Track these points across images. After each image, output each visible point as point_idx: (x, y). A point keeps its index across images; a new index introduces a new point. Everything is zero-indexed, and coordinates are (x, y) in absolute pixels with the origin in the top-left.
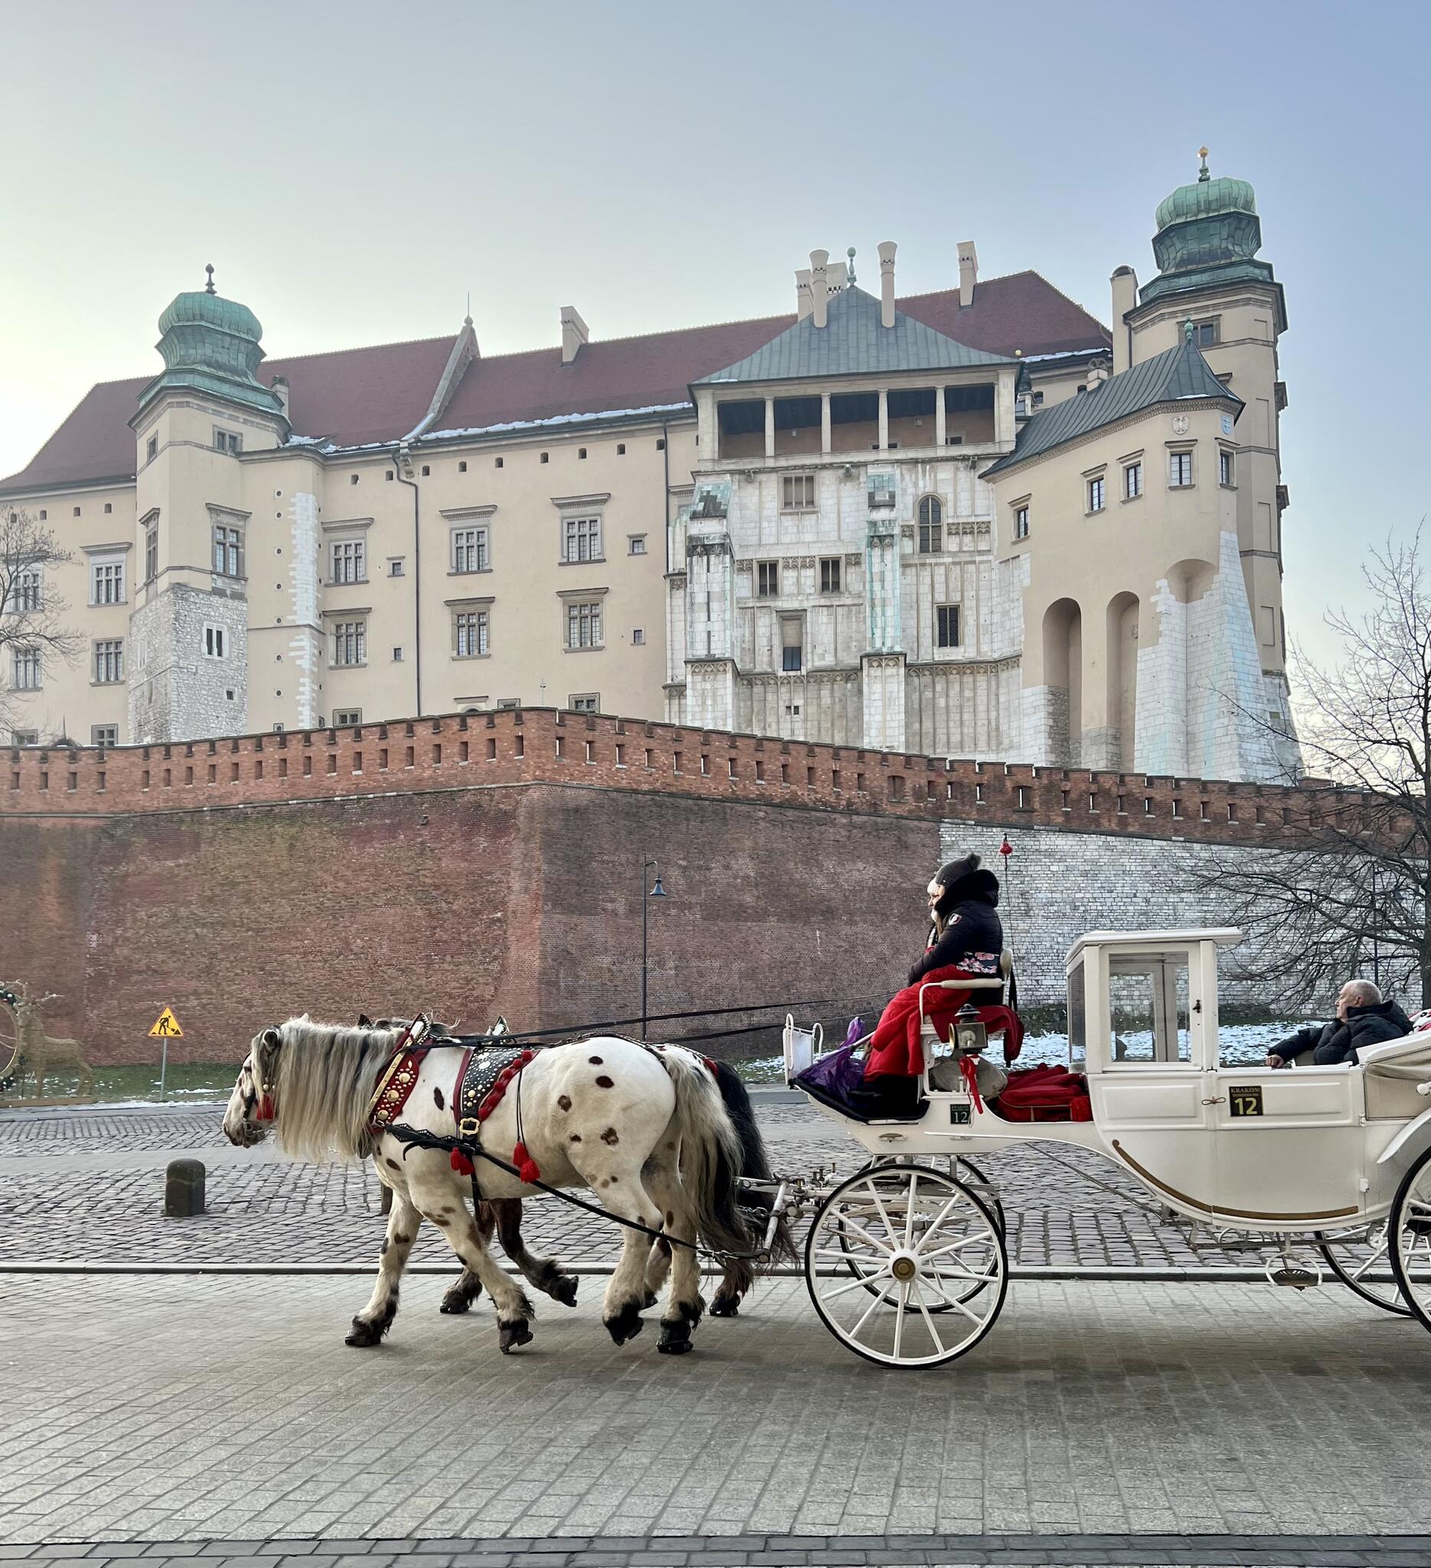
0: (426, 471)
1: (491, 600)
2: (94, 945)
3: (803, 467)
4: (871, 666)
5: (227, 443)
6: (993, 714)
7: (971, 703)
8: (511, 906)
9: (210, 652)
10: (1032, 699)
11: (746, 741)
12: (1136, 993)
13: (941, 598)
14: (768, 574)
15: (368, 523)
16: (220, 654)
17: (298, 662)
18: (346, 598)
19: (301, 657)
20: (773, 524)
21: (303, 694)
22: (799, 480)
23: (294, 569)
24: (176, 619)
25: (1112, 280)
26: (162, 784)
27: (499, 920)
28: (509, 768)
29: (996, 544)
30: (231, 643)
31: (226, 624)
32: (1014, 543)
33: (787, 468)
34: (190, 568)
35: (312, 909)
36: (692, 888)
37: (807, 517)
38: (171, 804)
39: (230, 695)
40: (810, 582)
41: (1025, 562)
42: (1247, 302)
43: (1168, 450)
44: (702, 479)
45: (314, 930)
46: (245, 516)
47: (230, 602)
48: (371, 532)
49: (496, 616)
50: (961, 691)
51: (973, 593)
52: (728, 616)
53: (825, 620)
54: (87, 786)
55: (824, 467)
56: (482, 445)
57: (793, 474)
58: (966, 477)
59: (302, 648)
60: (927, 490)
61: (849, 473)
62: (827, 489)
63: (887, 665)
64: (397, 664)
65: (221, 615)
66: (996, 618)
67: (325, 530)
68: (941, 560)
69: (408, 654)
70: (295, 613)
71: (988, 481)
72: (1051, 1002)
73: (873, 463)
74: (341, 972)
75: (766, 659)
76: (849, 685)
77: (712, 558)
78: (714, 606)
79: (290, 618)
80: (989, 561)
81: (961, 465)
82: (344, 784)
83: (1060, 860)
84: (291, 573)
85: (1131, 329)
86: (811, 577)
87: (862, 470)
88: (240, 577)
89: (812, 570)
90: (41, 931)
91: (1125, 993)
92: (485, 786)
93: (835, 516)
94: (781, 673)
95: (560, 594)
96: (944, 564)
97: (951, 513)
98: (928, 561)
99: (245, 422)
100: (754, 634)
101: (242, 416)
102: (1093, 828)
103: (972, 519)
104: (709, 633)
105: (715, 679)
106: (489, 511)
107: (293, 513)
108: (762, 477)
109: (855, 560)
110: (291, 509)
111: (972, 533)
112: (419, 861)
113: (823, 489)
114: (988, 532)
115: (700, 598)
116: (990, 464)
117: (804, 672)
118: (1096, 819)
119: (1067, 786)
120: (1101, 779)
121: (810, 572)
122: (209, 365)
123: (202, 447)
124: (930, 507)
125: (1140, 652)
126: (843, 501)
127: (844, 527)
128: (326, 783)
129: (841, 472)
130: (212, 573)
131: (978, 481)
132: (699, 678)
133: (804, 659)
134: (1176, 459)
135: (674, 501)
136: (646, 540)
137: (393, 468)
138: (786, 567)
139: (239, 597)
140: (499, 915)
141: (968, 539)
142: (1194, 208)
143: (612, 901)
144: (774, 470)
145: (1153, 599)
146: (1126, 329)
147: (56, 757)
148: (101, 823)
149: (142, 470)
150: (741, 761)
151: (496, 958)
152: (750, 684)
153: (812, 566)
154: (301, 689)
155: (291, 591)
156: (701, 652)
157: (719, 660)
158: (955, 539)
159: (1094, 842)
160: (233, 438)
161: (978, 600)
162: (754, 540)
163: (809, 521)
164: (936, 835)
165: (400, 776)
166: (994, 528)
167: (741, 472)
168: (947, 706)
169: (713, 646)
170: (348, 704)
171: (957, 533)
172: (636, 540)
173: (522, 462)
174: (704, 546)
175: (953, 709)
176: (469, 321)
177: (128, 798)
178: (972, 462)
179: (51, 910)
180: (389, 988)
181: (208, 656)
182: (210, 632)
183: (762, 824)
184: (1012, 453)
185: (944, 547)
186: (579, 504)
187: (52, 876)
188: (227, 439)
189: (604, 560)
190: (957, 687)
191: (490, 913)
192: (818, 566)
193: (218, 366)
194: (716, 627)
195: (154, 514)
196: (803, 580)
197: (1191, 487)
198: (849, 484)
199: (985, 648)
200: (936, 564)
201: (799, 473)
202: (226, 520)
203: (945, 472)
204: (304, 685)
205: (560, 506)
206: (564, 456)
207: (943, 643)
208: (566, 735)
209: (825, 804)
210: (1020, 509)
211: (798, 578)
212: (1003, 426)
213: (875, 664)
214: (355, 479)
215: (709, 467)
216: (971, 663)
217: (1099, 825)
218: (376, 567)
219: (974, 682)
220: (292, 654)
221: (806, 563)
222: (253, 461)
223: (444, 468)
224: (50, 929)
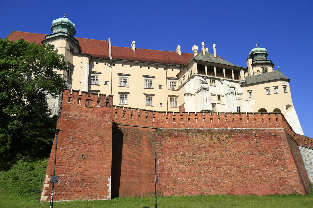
0: (114, 65)
1: (128, 93)
3: (213, 78)
13: (237, 105)
15: (100, 73)
18: (93, 88)
26: (173, 121)
27: (282, 159)
29: (245, 97)
32: (250, 98)
33: (210, 78)
37: (214, 87)
38: (176, 127)
41: (252, 101)
43: (283, 87)
46: (73, 66)
47: (69, 84)
49: (129, 97)
53: (219, 106)
55: (216, 79)
58: (238, 85)
61: (221, 81)
62: (217, 82)
67: (90, 72)
73: (224, 80)
74: (242, 171)
78: (207, 100)
80: (244, 100)
84: (84, 80)
85: (252, 67)
88: (71, 79)
92: (269, 128)
93: (219, 88)
95: (144, 94)
96: (237, 99)
97: (237, 91)
99: (74, 46)
103: (240, 92)
104: (207, 105)
106: (129, 75)
109: (223, 96)
110: (85, 67)
115: (205, 98)
123: (67, 49)
129: (219, 80)
130: (67, 77)
131: (240, 87)
135: (168, 80)
136: (162, 86)
139: (71, 83)
140: (282, 158)
141: (240, 96)
145: (283, 110)
155: (83, 84)
156: (206, 109)
160: (72, 49)
161: (243, 106)
166: (244, 94)
167: (203, 77)
169: (208, 108)
171: (238, 94)
172: (160, 86)
174: (205, 89)
177: (161, 124)
179: (146, 153)
184: (245, 83)
185: (236, 96)
186: (148, 77)
187: (145, 143)
189: (154, 89)
191: (280, 157)
196: (215, 98)
197: (286, 93)
198: (221, 83)
202: (70, 66)
203: (235, 84)
205: (144, 77)
206: (145, 68)
210: (250, 92)
212: (242, 78)
214: (97, 64)
215: (197, 74)
218: (101, 82)
221: (215, 95)
222: (76, 55)
223: (118, 65)
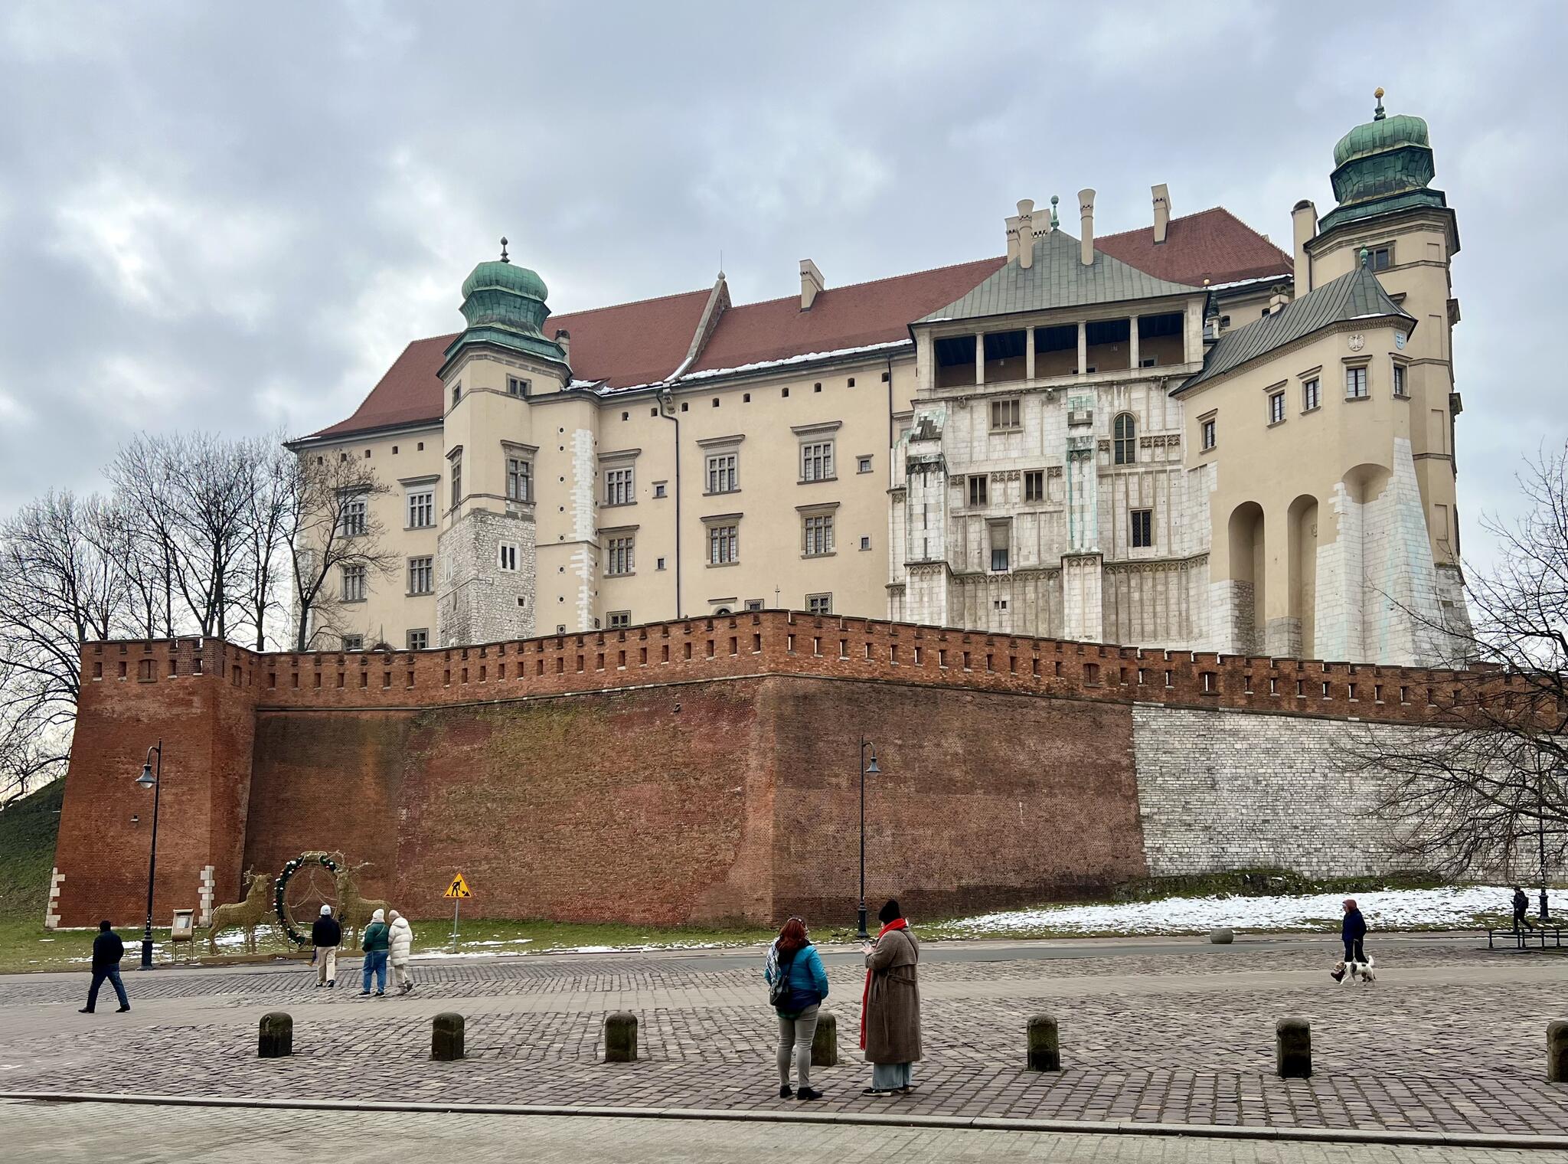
0: (685, 408)
1: (740, 516)
2: (404, 818)
3: (1009, 392)
4: (1071, 565)
5: (518, 389)
6: (1184, 606)
7: (1163, 597)
8: (749, 781)
9: (504, 566)
10: (1220, 592)
11: (955, 635)
12: (1315, 860)
13: (1135, 503)
14: (978, 487)
15: (636, 453)
16: (512, 567)
17: (578, 573)
18: (618, 518)
19: (580, 569)
20: (983, 443)
21: (582, 599)
22: (1006, 404)
23: (574, 494)
24: (476, 539)
25: (1293, 213)
26: (460, 681)
27: (739, 793)
28: (747, 662)
29: (1186, 455)
30: (522, 558)
31: (518, 541)
32: (1202, 453)
33: (995, 394)
34: (487, 496)
35: (583, 786)
36: (907, 764)
37: (1012, 436)
38: (468, 698)
39: (521, 602)
40: (1016, 492)
41: (1212, 469)
42: (1420, 228)
43: (1345, 366)
44: (920, 406)
45: (585, 803)
46: (534, 450)
47: (521, 524)
48: (639, 461)
49: (744, 530)
50: (1154, 586)
51: (1165, 499)
52: (942, 524)
53: (1029, 525)
54: (398, 683)
55: (1029, 392)
56: (733, 383)
57: (1000, 399)
58: (1157, 395)
59: (581, 561)
60: (1122, 408)
61: (1052, 397)
62: (1032, 411)
63: (1085, 564)
64: (661, 572)
65: (514, 534)
66: (1186, 520)
67: (600, 460)
68: (1135, 470)
69: (670, 564)
70: (575, 531)
71: (1178, 399)
72: (1235, 868)
73: (1072, 386)
75: (976, 561)
76: (1051, 582)
77: (929, 474)
78: (930, 516)
79: (571, 535)
80: (1179, 470)
81: (1153, 386)
82: (610, 678)
83: (1244, 738)
84: (572, 498)
85: (1311, 257)
86: (1017, 488)
87: (1063, 393)
88: (529, 502)
89: (1018, 482)
90: (362, 806)
91: (1304, 859)
92: (727, 678)
93: (1038, 434)
94: (990, 573)
95: (798, 508)
96: (1137, 473)
97: (1144, 427)
98: (1122, 471)
99: (533, 370)
100: (965, 539)
101: (530, 366)
102: (1274, 710)
103: (1163, 433)
104: (926, 539)
105: (931, 579)
106: (739, 439)
107: (574, 446)
108: (973, 403)
109: (1056, 472)
110: (572, 443)
111: (1163, 445)
112: (672, 743)
113: (1028, 410)
114: (1178, 444)
115: (918, 510)
116: (1180, 383)
117: (1010, 571)
118: (1276, 702)
119: (1250, 672)
120: (1281, 665)
121: (1015, 484)
122: (503, 323)
123: (497, 392)
124: (1124, 423)
125: (1319, 549)
126: (1045, 420)
127: (1046, 443)
128: (596, 678)
129: (1044, 396)
130: (506, 499)
131: (1168, 399)
132: (916, 579)
133: (1010, 560)
134: (1352, 374)
135: (897, 426)
136: (873, 460)
137: (657, 406)
138: (994, 480)
139: (529, 518)
140: (739, 789)
141: (1159, 450)
142: (1370, 144)
143: (836, 776)
144: (983, 396)
145: (1331, 501)
146: (1306, 257)
147: (374, 660)
148: (411, 714)
149: (448, 414)
150: (951, 652)
151: (736, 827)
152: (963, 583)
153: (1017, 479)
154: (580, 595)
155: (571, 513)
156: (918, 556)
157: (934, 563)
158: (1147, 452)
159: (1274, 722)
160: (523, 384)
161: (1169, 505)
162: (966, 458)
163: (1015, 439)
164: (1128, 715)
165: (657, 669)
166: (1184, 440)
167: (955, 399)
168: (1141, 600)
169: (929, 551)
170: (619, 607)
171: (1149, 446)
172: (864, 461)
173: (766, 397)
174: (921, 464)
175: (1147, 602)
176: (722, 277)
177: (433, 693)
178: (1162, 383)
179: (370, 789)
180: (645, 854)
181: (502, 570)
182: (504, 549)
183: (970, 707)
184: (1200, 372)
185: (1137, 459)
186: (814, 431)
188: (518, 384)
189: (836, 479)
190: (1150, 583)
191: (731, 787)
192: (1023, 478)
193: (511, 323)
194: (932, 534)
195: (458, 451)
196: (1009, 491)
197: (1367, 398)
198: (1051, 407)
199: (1175, 547)
200: (1130, 474)
201: (1007, 398)
202: (518, 454)
203: (1138, 393)
204: (582, 592)
205: (798, 434)
206: (801, 391)
207: (1136, 544)
208: (797, 632)
209: (1026, 689)
210: (1208, 423)
211: (1005, 490)
212: (1192, 349)
213: (1075, 563)
214: (626, 416)
215: (926, 395)
216: (1163, 561)
217: (1279, 706)
218: (642, 489)
219: (1166, 577)
220: (573, 566)
221: (1013, 476)
222: (540, 403)
223: (700, 406)
224: (368, 804)
